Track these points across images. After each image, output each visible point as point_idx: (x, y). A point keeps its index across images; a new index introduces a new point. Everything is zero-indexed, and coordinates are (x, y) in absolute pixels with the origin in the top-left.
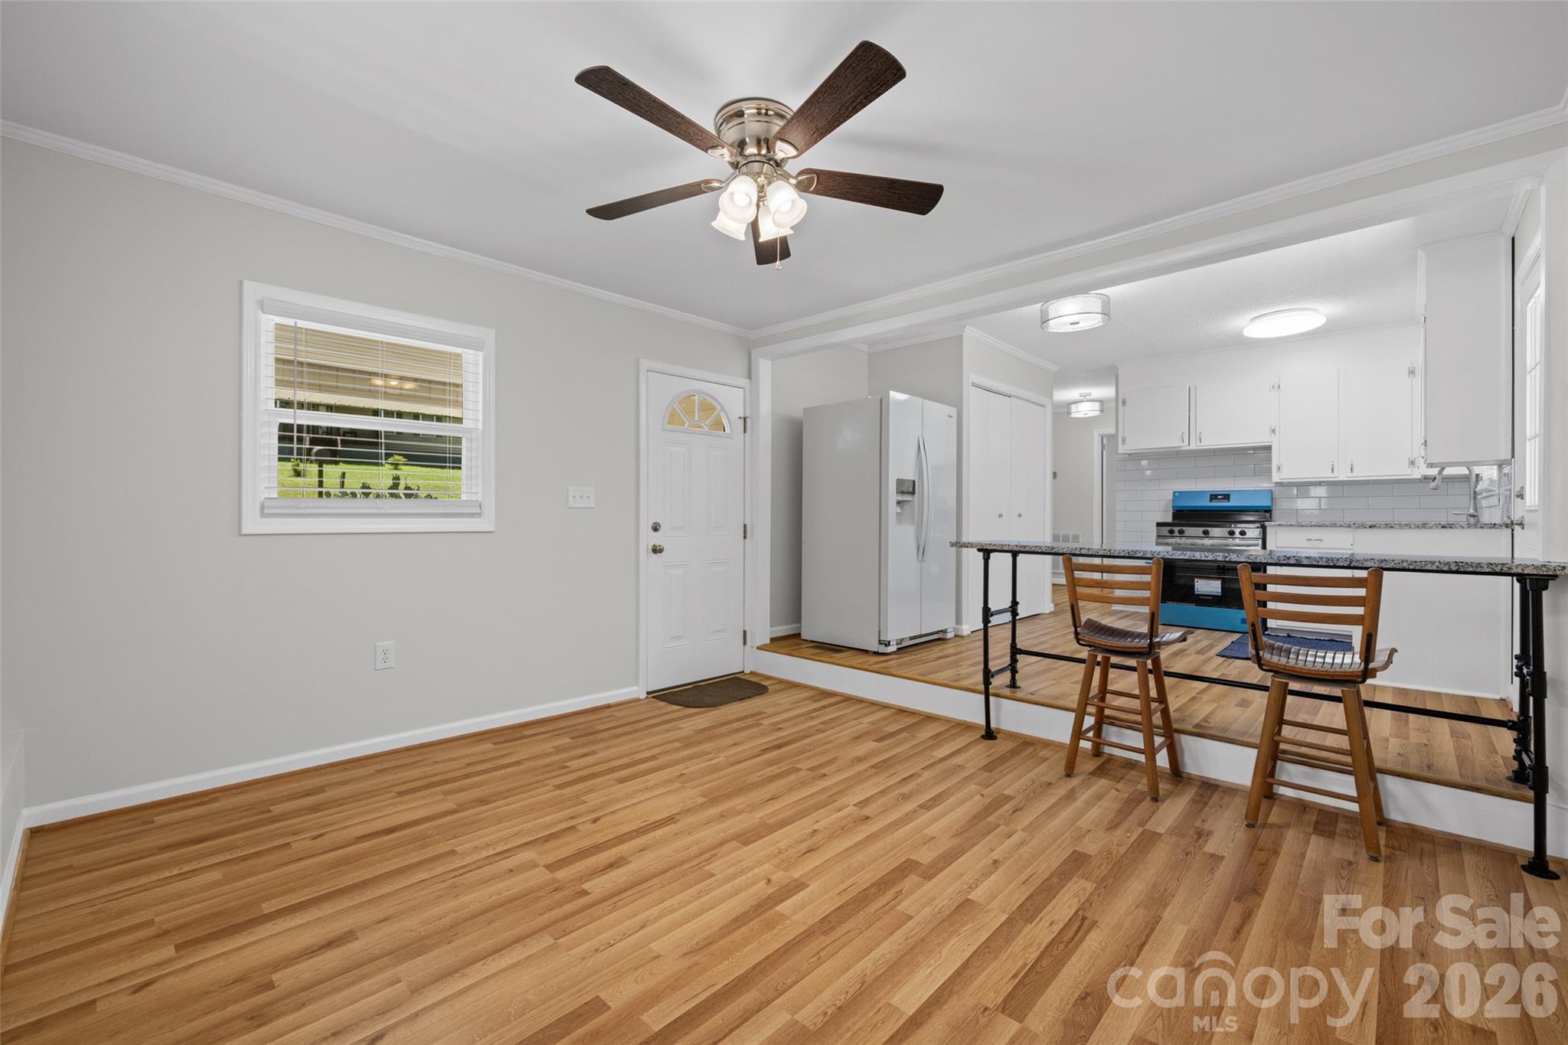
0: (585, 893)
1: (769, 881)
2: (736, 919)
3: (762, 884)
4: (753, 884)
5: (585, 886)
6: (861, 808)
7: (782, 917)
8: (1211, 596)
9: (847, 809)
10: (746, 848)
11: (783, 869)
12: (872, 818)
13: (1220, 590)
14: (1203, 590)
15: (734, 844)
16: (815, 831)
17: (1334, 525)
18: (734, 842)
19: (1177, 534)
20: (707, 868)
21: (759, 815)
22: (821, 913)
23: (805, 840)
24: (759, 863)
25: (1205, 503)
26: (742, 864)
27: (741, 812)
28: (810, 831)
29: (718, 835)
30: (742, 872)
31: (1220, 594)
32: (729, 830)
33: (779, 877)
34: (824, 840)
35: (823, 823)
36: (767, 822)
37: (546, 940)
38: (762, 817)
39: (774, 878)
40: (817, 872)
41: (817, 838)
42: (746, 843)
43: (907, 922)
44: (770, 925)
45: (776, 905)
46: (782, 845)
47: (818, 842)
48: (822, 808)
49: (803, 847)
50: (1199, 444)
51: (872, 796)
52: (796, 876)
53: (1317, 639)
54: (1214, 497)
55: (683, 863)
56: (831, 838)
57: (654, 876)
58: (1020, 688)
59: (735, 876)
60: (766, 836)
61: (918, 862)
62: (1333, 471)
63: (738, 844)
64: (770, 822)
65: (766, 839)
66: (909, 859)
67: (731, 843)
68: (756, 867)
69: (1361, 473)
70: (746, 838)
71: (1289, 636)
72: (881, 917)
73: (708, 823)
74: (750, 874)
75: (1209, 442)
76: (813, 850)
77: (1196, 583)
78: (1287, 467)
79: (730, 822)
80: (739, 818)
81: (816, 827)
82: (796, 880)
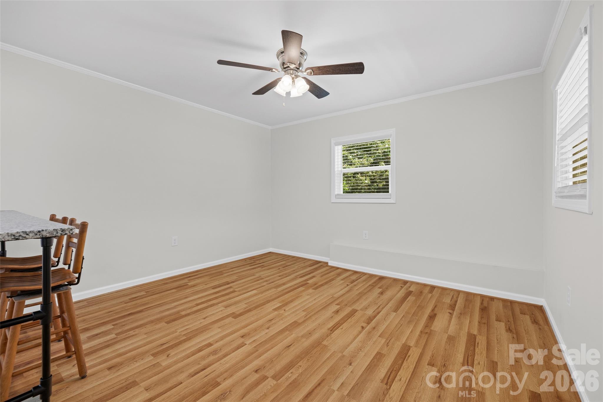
0: (338, 304)
1: (285, 310)
2: (292, 302)
3: (287, 309)
4: (289, 309)
5: (339, 306)
6: (243, 343)
7: (280, 303)
9: (250, 341)
10: (295, 320)
11: (280, 314)
12: (240, 337)
15: (300, 321)
16: (268, 329)
18: (300, 322)
20: (306, 313)
21: (293, 336)
22: (269, 304)
23: (272, 324)
24: (289, 315)
26: (294, 315)
27: (302, 336)
28: (270, 329)
29: (308, 325)
30: (294, 312)
32: (304, 327)
33: (282, 312)
34: (265, 324)
35: (263, 333)
36: (289, 332)
37: (336, 296)
38: (292, 334)
39: (283, 311)
40: (269, 313)
41: (267, 326)
42: (295, 322)
43: (380, 335)
44: (283, 301)
45: (282, 305)
46: (282, 322)
47: (267, 324)
48: (263, 342)
49: (273, 322)
51: (233, 352)
52: (276, 312)
55: (315, 314)
56: (261, 326)
57: (321, 310)
59: (296, 311)
60: (288, 326)
61: (233, 318)
63: (298, 321)
64: (288, 332)
65: (288, 324)
66: (235, 319)
67: (301, 322)
68: (290, 314)
70: (295, 325)
72: (389, 336)
73: (314, 330)
74: (291, 312)
76: (270, 320)
79: (305, 331)
80: (302, 333)
81: (267, 331)
82: (276, 311)
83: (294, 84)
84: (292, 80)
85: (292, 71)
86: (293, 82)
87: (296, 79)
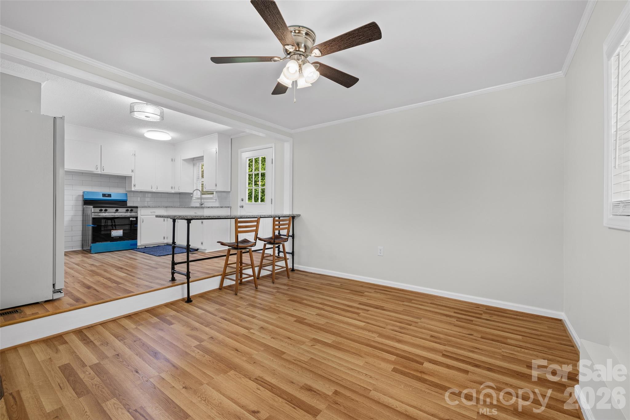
8: (118, 237)
13: (122, 234)
14: (115, 235)
17: (159, 207)
19: (103, 211)
25: (101, 197)
31: (122, 236)
50: (102, 171)
53: (154, 247)
54: (104, 195)
58: (176, 280)
62: (152, 188)
69: (160, 190)
71: (145, 247)
75: (108, 171)
77: (112, 232)
78: (138, 185)
83: (301, 72)
84: (298, 67)
85: (296, 55)
86: (299, 69)
87: (303, 65)
